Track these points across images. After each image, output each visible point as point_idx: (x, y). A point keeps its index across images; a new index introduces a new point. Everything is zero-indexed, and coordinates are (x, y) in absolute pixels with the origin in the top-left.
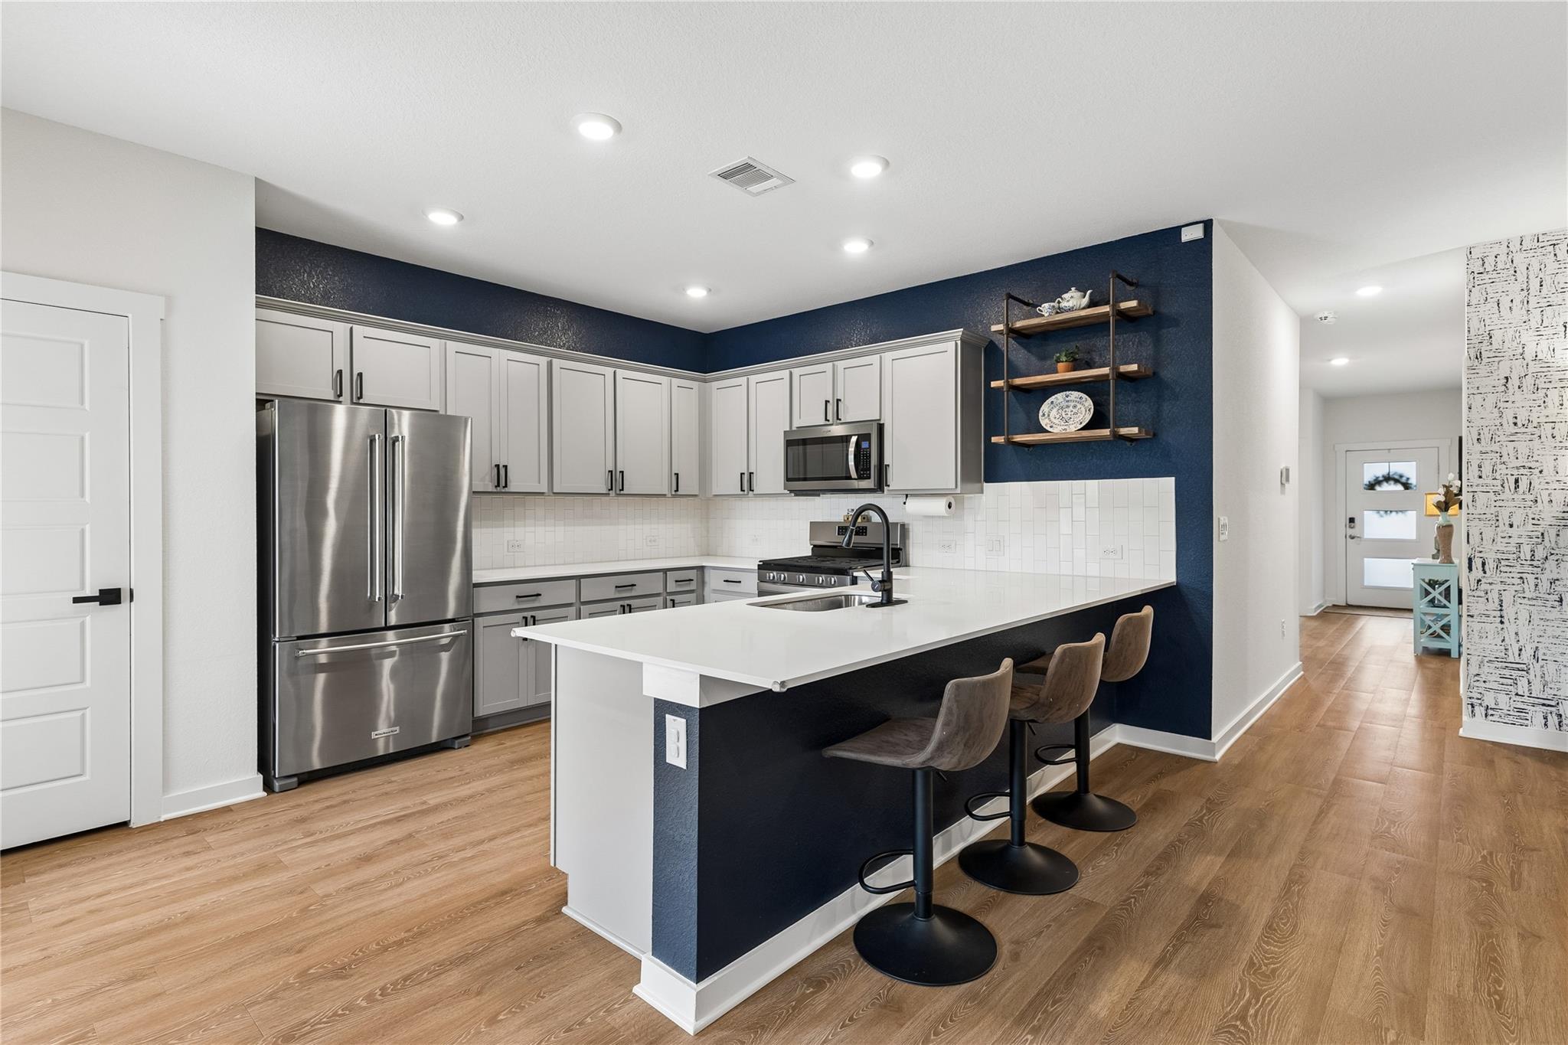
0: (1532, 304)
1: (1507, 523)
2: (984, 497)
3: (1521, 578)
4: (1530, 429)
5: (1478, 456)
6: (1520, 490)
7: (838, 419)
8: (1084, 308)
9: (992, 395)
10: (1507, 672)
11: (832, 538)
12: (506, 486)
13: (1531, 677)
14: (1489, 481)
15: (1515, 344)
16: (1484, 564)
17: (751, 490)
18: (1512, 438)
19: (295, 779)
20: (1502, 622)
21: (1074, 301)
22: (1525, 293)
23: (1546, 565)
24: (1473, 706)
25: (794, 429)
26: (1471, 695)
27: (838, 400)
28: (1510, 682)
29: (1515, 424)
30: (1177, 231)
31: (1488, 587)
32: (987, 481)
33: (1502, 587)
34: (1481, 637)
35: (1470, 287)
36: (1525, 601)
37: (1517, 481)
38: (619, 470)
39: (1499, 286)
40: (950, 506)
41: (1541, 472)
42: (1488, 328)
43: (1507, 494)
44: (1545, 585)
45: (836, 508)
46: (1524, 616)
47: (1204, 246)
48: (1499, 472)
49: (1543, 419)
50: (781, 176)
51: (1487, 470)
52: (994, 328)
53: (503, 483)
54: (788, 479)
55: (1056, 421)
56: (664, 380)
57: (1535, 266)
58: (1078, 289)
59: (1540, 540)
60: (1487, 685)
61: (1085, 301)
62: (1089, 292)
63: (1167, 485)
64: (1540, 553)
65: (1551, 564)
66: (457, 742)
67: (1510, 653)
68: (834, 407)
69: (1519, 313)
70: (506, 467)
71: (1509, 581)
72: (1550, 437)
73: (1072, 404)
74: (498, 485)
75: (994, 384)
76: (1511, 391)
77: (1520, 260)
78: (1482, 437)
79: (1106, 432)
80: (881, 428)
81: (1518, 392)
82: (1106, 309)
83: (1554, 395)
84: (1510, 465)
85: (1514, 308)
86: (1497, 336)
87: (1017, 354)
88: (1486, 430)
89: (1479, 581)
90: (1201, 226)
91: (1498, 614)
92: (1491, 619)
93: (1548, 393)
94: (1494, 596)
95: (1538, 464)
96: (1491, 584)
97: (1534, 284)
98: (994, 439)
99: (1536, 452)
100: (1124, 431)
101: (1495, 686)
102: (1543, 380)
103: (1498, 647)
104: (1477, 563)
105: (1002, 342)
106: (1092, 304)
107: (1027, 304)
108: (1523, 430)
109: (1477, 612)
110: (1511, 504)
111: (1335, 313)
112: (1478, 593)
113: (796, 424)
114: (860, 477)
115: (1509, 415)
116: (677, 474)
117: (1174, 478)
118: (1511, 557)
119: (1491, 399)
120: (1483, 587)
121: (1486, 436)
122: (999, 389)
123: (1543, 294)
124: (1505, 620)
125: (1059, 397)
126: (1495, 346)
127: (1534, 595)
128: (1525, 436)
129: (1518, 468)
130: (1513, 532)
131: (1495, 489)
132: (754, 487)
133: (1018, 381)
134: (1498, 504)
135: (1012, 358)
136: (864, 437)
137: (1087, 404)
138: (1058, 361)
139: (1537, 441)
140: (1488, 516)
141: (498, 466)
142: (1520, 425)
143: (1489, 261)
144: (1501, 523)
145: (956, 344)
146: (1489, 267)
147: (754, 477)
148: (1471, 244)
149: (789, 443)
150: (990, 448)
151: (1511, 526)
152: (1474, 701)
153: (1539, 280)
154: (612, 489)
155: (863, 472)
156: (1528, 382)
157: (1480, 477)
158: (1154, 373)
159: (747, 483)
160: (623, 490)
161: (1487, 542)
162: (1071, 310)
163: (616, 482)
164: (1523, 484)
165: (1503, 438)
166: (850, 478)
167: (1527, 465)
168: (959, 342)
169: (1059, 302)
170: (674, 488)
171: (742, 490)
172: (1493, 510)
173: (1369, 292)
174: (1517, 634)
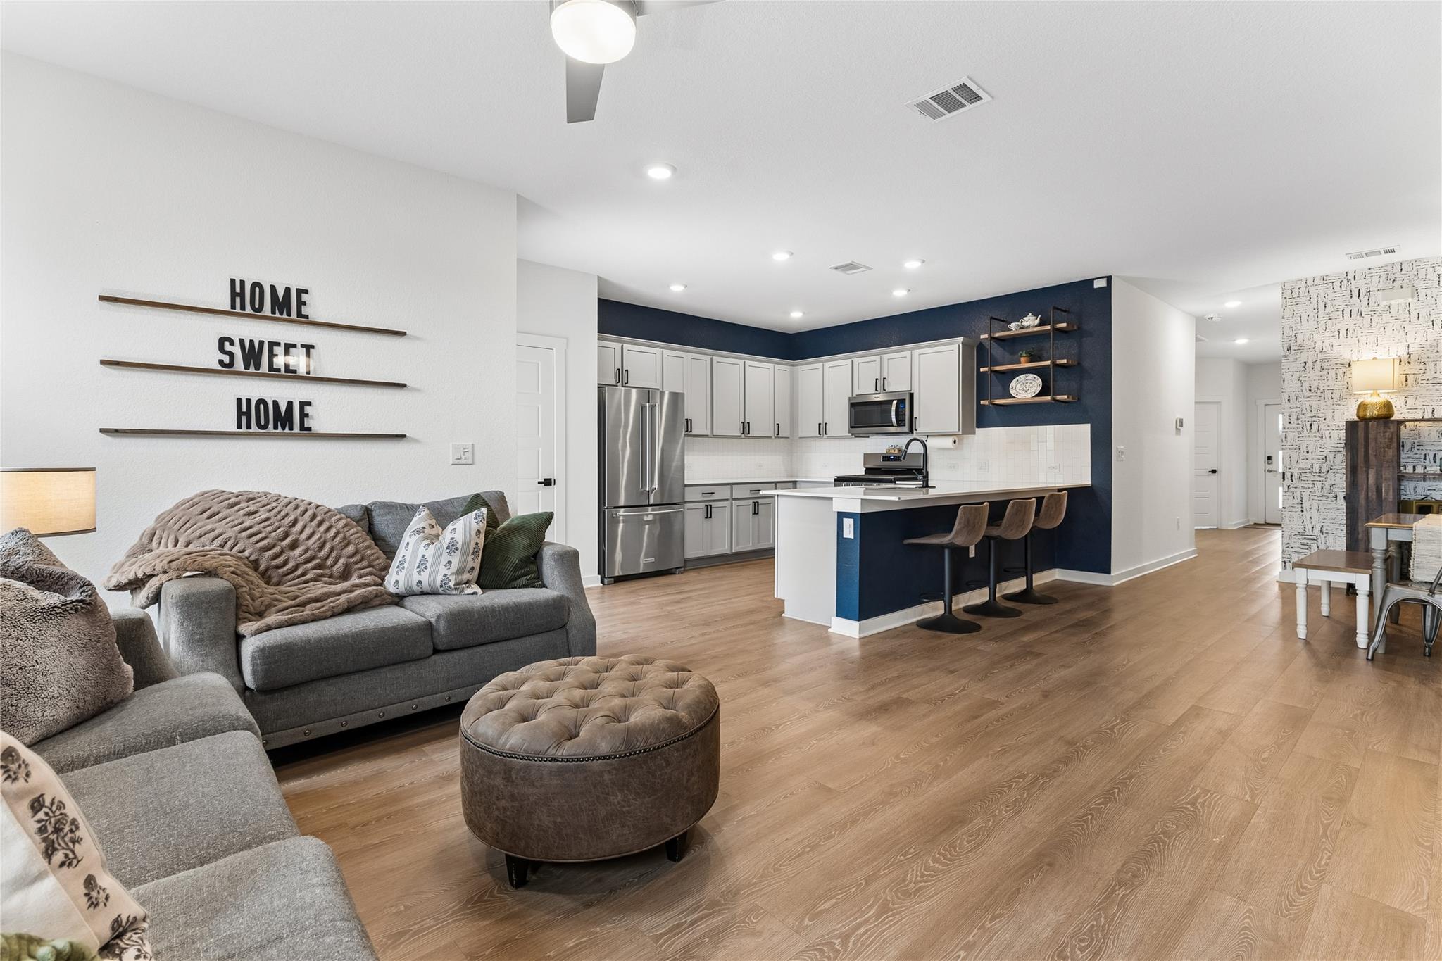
0: (1320, 318)
1: (1305, 451)
2: (975, 437)
3: (1313, 484)
4: (1319, 394)
5: (1288, 410)
6: (1313, 430)
7: (884, 390)
8: (1036, 326)
9: (981, 376)
10: (1305, 541)
11: (880, 463)
12: (691, 431)
13: (1319, 544)
14: (1295, 425)
15: (1310, 342)
16: (1292, 476)
17: (826, 434)
18: (1308, 399)
19: (612, 579)
20: (1302, 511)
21: (1030, 321)
22: (1316, 311)
23: (1328, 476)
24: (1285, 562)
25: (854, 396)
26: (1284, 556)
27: (884, 379)
28: (1307, 547)
29: (1310, 390)
30: (1091, 281)
31: (1295, 490)
32: (978, 427)
33: (1302, 490)
34: (1290, 521)
35: (1284, 306)
36: (1315, 498)
37: (1311, 425)
38: (746, 422)
39: (1301, 307)
40: (955, 442)
41: (1325, 419)
42: (1295, 332)
43: (1306, 433)
44: (1327, 488)
45: (880, 444)
46: (1315, 507)
47: (1107, 291)
48: (1301, 420)
49: (1326, 388)
50: (865, 267)
51: (1294, 418)
52: (982, 337)
53: (689, 430)
54: (851, 427)
55: (1020, 392)
56: (770, 365)
57: (1321, 296)
58: (1033, 315)
59: (1324, 461)
60: (1294, 550)
61: (1037, 322)
62: (1039, 317)
63: (1086, 428)
64: (1324, 469)
65: (1331, 475)
66: (677, 570)
67: (1307, 530)
68: (881, 383)
69: (1312, 323)
70: (691, 420)
71: (1306, 486)
72: (1330, 399)
73: (1030, 381)
74: (687, 431)
75: (982, 370)
76: (1308, 370)
77: (1313, 291)
78: (1291, 398)
79: (1048, 398)
80: (911, 395)
81: (1312, 371)
82: (1048, 327)
83: (1332, 373)
84: (1307, 416)
85: (1309, 320)
86: (1300, 336)
87: (997, 351)
88: (1293, 394)
89: (1289, 486)
90: (1105, 279)
91: (1300, 506)
92: (1296, 509)
93: (1329, 371)
94: (1298, 495)
95: (1323, 415)
96: (1296, 488)
97: (1321, 305)
98: (982, 402)
99: (1322, 408)
100: (1059, 397)
101: (1298, 550)
102: (1326, 364)
103: (1300, 526)
104: (1288, 476)
105: (987, 344)
106: (1041, 324)
107: (1003, 321)
108: (1315, 394)
109: (1288, 506)
110: (1308, 439)
111: (1219, 314)
112: (1289, 494)
113: (856, 393)
114: (899, 425)
115: (1306, 385)
116: (778, 424)
117: (1089, 425)
118: (1308, 471)
119: (1296, 375)
120: (1292, 489)
121: (1293, 398)
122: (985, 373)
123: (1326, 312)
124: (1304, 510)
125: (1022, 377)
126: (1299, 343)
127: (1320, 494)
128: (1316, 398)
129: (1311, 417)
130: (1308, 456)
131: (1299, 430)
132: (828, 432)
133: (997, 368)
134: (1300, 439)
135: (994, 353)
136: (901, 402)
137: (1038, 382)
138: (1021, 356)
139: (1323, 401)
140: (1295, 447)
141: (687, 420)
142: (1313, 391)
143: (1296, 291)
144: (1301, 451)
145: (959, 346)
146: (1295, 295)
147: (828, 426)
148: (1285, 280)
149: (853, 405)
150: (980, 407)
151: (1308, 452)
152: (1286, 560)
153: (1324, 303)
154: (743, 433)
155: (900, 422)
156: (1318, 365)
157: (1290, 423)
158: (1079, 363)
159: (823, 429)
160: (749, 433)
161: (1294, 462)
162: (1028, 327)
163: (745, 428)
164: (1315, 427)
165: (1303, 399)
166: (892, 426)
167: (1317, 415)
168: (961, 345)
169: (1022, 322)
170: (776, 433)
171: (820, 434)
172: (1297, 443)
173: (1233, 304)
174: (1311, 518)
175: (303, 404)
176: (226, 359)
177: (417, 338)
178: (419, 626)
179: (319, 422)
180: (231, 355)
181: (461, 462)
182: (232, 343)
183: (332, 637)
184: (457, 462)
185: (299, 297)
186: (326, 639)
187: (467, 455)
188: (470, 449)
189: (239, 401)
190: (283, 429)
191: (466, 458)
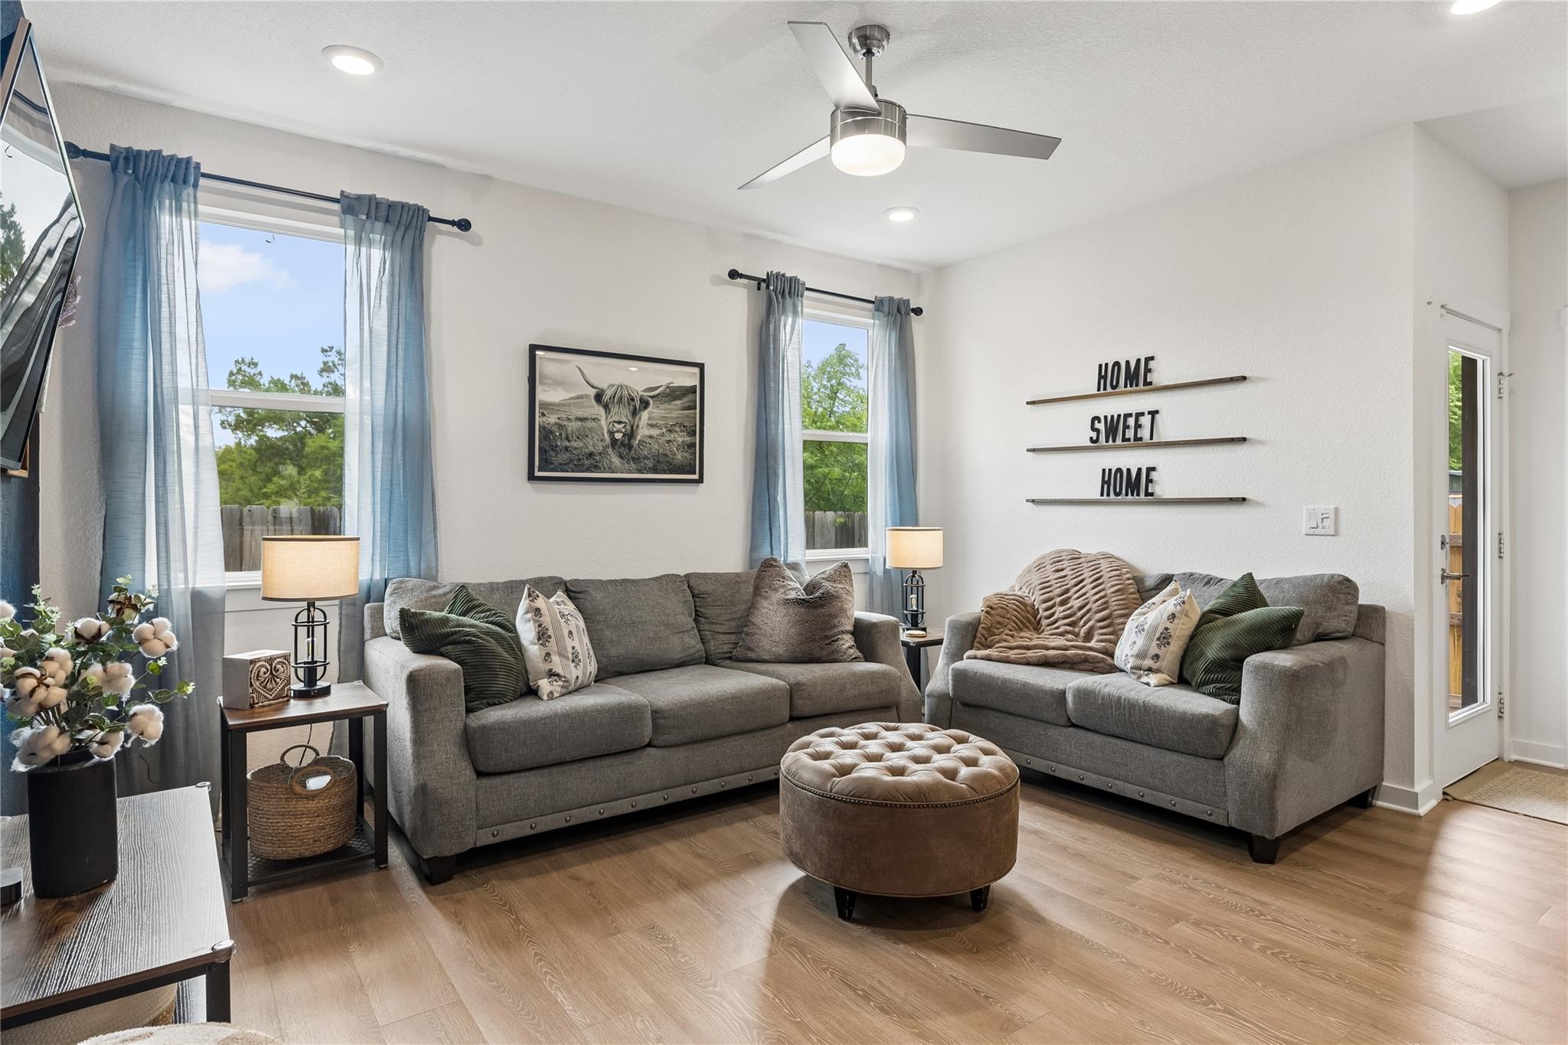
175: (1151, 469)
176: (1094, 435)
177: (1261, 379)
178: (1052, 691)
179: (1163, 487)
180: (1098, 431)
181: (1317, 531)
182: (1099, 422)
183: (990, 676)
184: (1312, 531)
185: (1146, 364)
186: (983, 675)
187: (1326, 523)
188: (1332, 515)
189: (1104, 470)
190: (1132, 495)
191: (1328, 526)
